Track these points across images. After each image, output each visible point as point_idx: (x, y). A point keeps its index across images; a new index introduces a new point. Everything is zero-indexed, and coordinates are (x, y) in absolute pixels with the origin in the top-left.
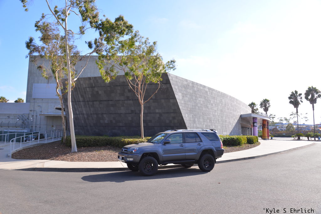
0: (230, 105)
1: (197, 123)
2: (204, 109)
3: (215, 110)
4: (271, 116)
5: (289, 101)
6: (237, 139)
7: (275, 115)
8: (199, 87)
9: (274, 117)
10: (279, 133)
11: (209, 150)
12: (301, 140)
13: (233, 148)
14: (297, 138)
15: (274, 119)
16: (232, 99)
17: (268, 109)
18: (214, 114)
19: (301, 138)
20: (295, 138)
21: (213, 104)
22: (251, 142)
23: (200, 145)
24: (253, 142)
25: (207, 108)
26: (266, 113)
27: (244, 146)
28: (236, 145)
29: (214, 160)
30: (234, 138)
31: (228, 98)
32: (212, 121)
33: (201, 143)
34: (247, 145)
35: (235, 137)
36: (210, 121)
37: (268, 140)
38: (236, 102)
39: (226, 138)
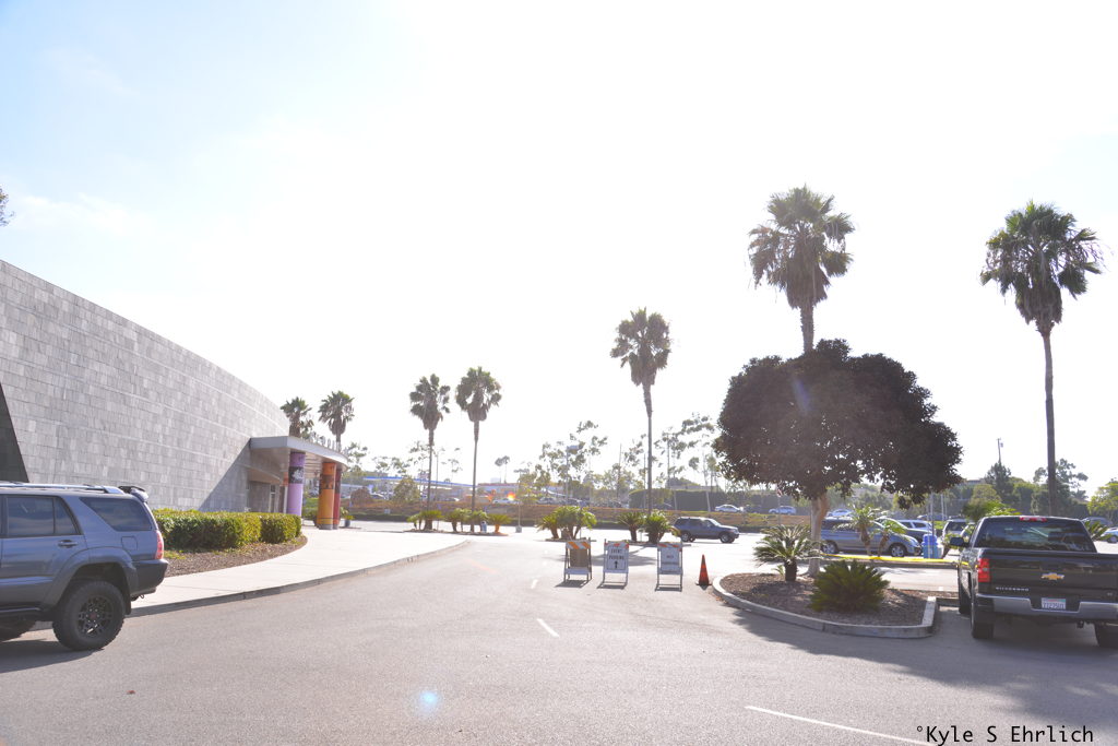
0: (214, 402)
1: (74, 457)
2: (110, 406)
3: (156, 416)
4: (354, 450)
5: (410, 404)
6: (227, 524)
7: (365, 449)
8: (99, 321)
9: (363, 455)
10: (372, 506)
11: (108, 564)
12: (435, 531)
13: (209, 555)
14: (423, 524)
15: (361, 459)
16: (225, 381)
17: (344, 425)
18: (148, 428)
19: (435, 524)
20: (418, 524)
21: (151, 393)
22: (275, 537)
23: (71, 546)
24: (282, 534)
25: (125, 404)
26: (338, 440)
27: (248, 549)
28: (221, 548)
29: (122, 603)
30: (214, 522)
31: (212, 374)
32: (140, 454)
33: (76, 539)
34: (260, 546)
35: (220, 516)
36: (132, 452)
37: (335, 528)
38: (236, 394)
39: (186, 521)
